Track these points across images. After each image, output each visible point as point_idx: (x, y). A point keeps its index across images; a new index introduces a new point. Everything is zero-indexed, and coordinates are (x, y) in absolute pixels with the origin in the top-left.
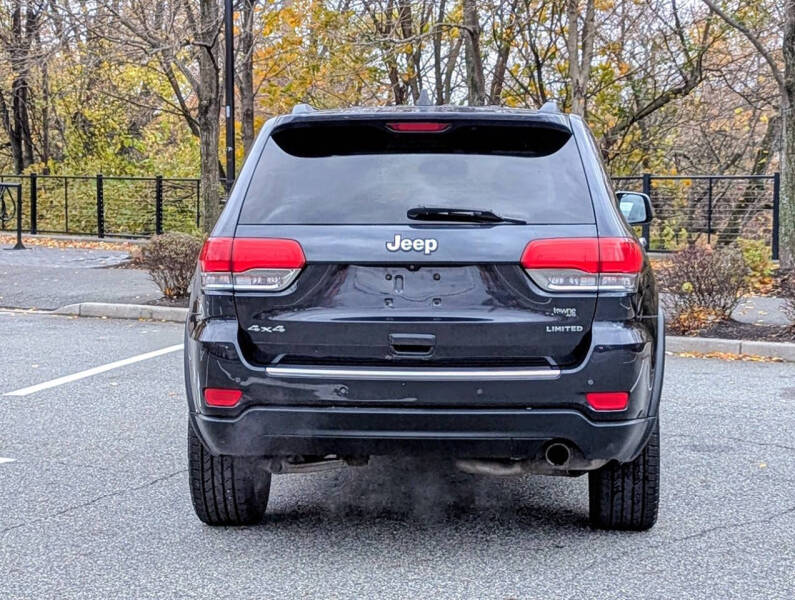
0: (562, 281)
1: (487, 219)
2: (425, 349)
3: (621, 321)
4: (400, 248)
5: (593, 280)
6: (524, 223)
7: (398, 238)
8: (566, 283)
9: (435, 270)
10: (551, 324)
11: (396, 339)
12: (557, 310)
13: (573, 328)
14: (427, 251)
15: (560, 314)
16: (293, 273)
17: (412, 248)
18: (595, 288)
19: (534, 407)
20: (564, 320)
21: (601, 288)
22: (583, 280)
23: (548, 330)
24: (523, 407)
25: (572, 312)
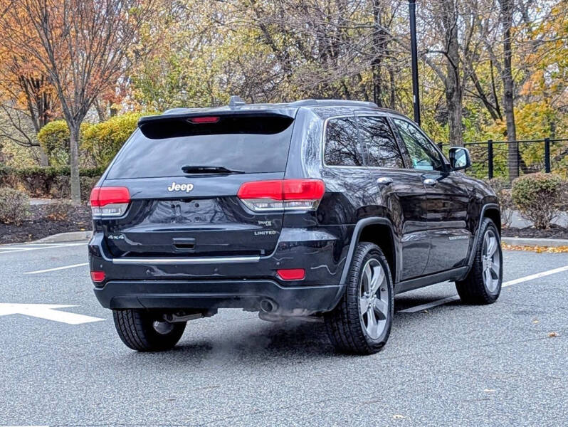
0: (266, 205)
1: (222, 172)
2: (191, 246)
3: (305, 228)
4: (174, 190)
5: (281, 204)
6: (243, 173)
7: (174, 184)
8: (269, 207)
9: (196, 201)
10: (257, 231)
11: (176, 241)
12: (260, 222)
13: (270, 233)
14: (188, 191)
15: (262, 225)
16: (125, 206)
17: (180, 190)
18: (282, 209)
19: (248, 279)
20: (265, 228)
21: (286, 209)
22: (276, 204)
23: (255, 234)
24: (241, 278)
25: (269, 223)
